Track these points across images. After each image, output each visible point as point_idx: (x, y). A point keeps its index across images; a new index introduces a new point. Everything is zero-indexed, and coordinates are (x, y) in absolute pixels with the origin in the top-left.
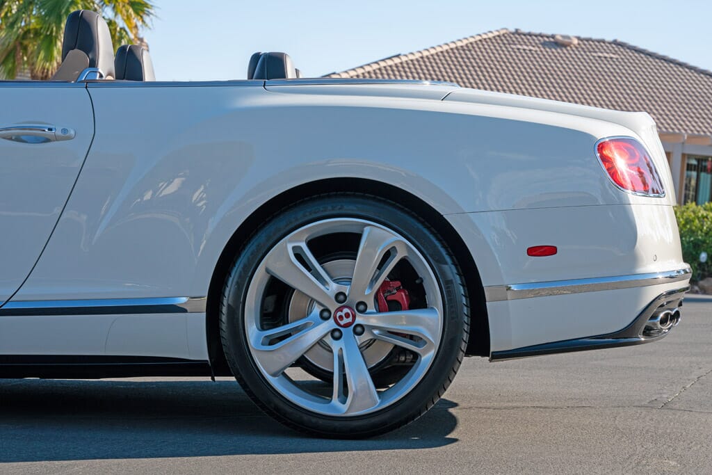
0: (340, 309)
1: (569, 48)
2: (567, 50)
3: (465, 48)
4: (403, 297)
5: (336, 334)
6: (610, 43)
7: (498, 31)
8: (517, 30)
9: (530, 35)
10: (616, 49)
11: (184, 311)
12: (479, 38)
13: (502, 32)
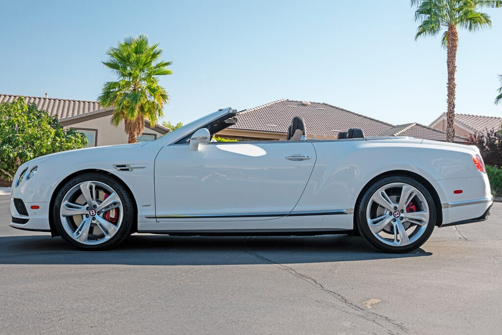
0: (395, 212)
1: (307, 106)
4: (413, 207)
5: (394, 220)
8: (288, 100)
10: (325, 106)
11: (346, 214)
13: (283, 100)
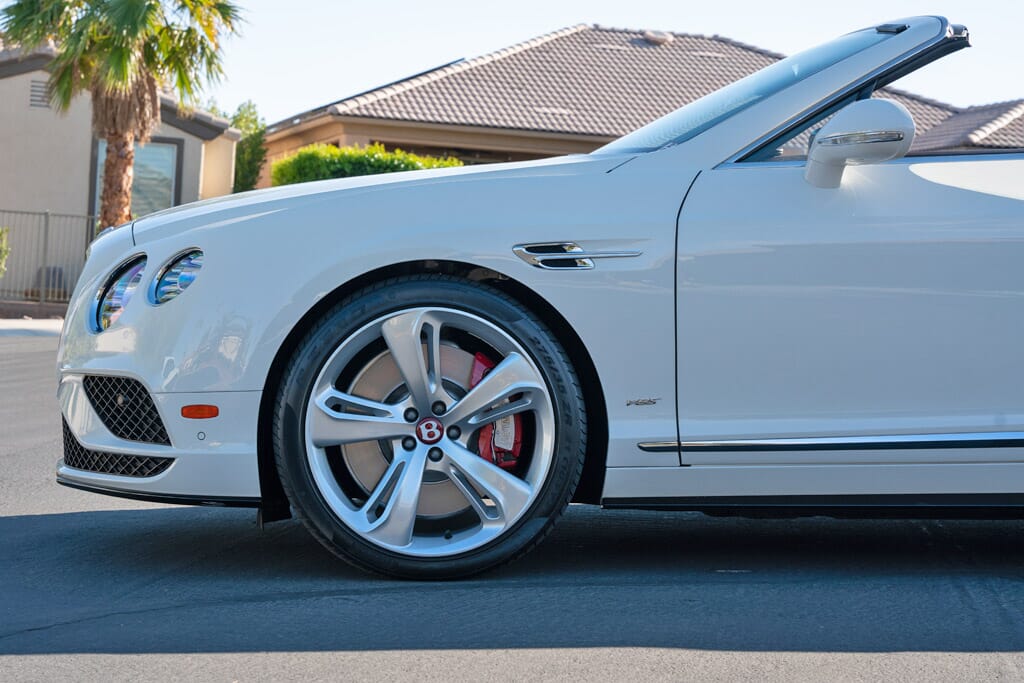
1: (662, 46)
2: (662, 49)
3: (541, 49)
6: (710, 39)
7: (575, 27)
8: (596, 26)
9: (613, 31)
10: (720, 47)
12: (555, 36)
13: (580, 29)
